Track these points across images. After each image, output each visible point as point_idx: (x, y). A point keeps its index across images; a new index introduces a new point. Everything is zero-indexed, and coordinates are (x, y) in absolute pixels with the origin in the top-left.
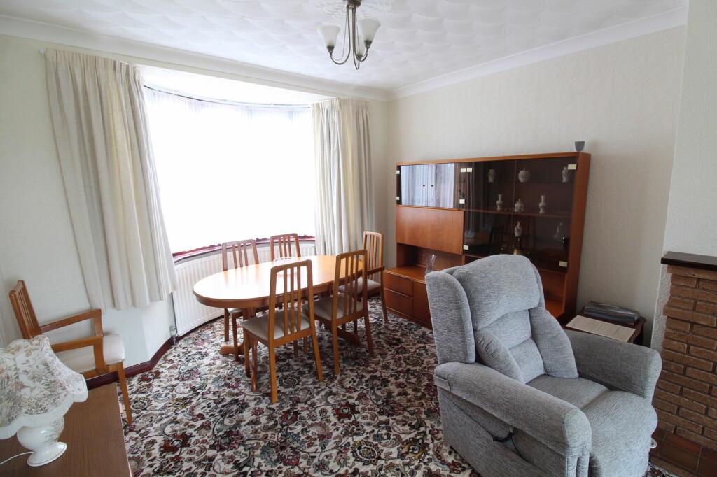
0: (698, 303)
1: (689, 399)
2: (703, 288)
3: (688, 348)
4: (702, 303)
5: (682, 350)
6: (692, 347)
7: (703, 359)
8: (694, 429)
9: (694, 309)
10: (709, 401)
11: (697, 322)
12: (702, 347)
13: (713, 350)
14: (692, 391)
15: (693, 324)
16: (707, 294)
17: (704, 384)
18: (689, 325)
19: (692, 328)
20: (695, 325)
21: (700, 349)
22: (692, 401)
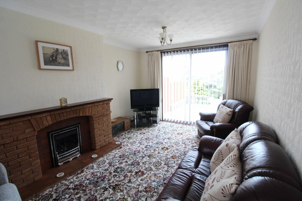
0: (3, 135)
1: (14, 174)
2: (3, 129)
3: (6, 155)
4: (5, 135)
5: (4, 157)
6: (7, 154)
7: (13, 156)
8: (20, 183)
9: (2, 139)
10: (21, 169)
11: (6, 143)
12: (11, 152)
13: (15, 150)
14: (14, 170)
15: (4, 145)
16: (5, 131)
17: (17, 164)
18: (3, 146)
19: (4, 146)
20: (5, 145)
21: (11, 153)
22: (15, 174)
